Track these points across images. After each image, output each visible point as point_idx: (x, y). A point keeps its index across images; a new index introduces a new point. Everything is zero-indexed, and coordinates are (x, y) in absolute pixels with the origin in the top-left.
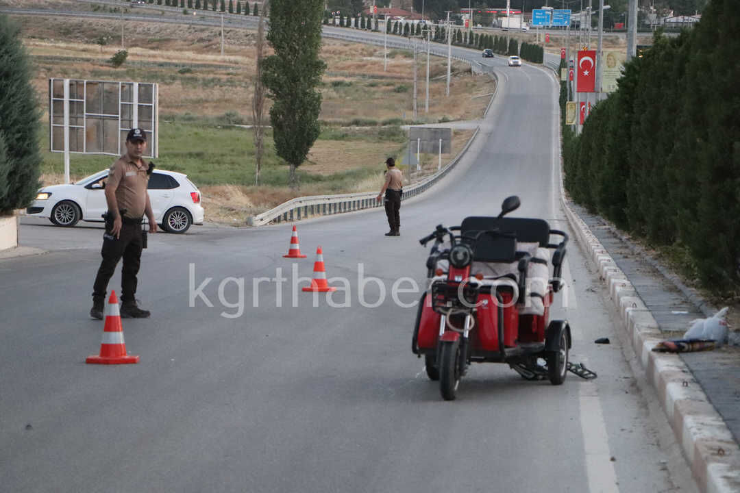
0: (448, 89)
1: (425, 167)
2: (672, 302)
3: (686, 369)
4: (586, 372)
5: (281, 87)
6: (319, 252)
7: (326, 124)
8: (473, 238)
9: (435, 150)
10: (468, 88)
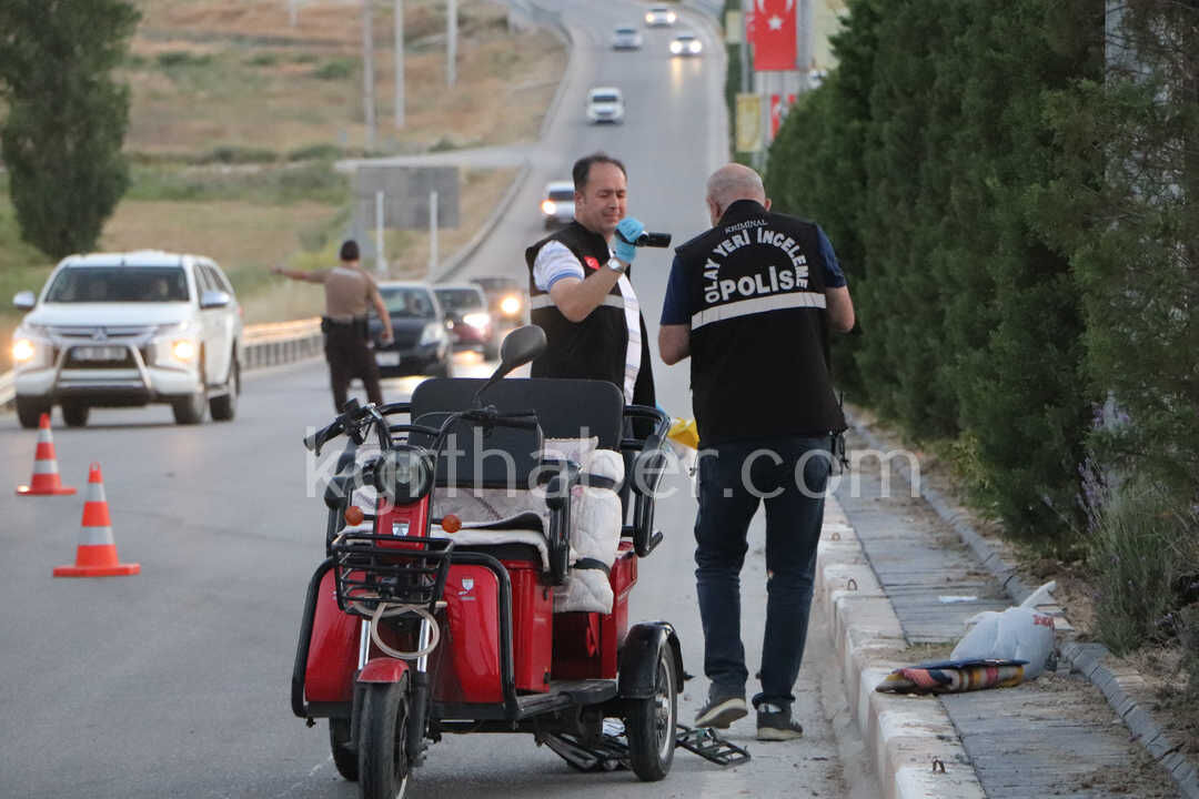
0: (451, 71)
1: (398, 263)
2: (943, 574)
3: (949, 733)
4: (724, 749)
5: (25, 69)
6: (94, 477)
7: (145, 160)
8: (434, 430)
9: (421, 221)
10: (503, 65)
